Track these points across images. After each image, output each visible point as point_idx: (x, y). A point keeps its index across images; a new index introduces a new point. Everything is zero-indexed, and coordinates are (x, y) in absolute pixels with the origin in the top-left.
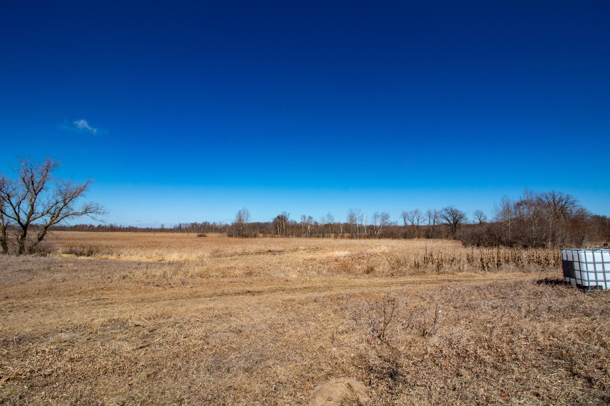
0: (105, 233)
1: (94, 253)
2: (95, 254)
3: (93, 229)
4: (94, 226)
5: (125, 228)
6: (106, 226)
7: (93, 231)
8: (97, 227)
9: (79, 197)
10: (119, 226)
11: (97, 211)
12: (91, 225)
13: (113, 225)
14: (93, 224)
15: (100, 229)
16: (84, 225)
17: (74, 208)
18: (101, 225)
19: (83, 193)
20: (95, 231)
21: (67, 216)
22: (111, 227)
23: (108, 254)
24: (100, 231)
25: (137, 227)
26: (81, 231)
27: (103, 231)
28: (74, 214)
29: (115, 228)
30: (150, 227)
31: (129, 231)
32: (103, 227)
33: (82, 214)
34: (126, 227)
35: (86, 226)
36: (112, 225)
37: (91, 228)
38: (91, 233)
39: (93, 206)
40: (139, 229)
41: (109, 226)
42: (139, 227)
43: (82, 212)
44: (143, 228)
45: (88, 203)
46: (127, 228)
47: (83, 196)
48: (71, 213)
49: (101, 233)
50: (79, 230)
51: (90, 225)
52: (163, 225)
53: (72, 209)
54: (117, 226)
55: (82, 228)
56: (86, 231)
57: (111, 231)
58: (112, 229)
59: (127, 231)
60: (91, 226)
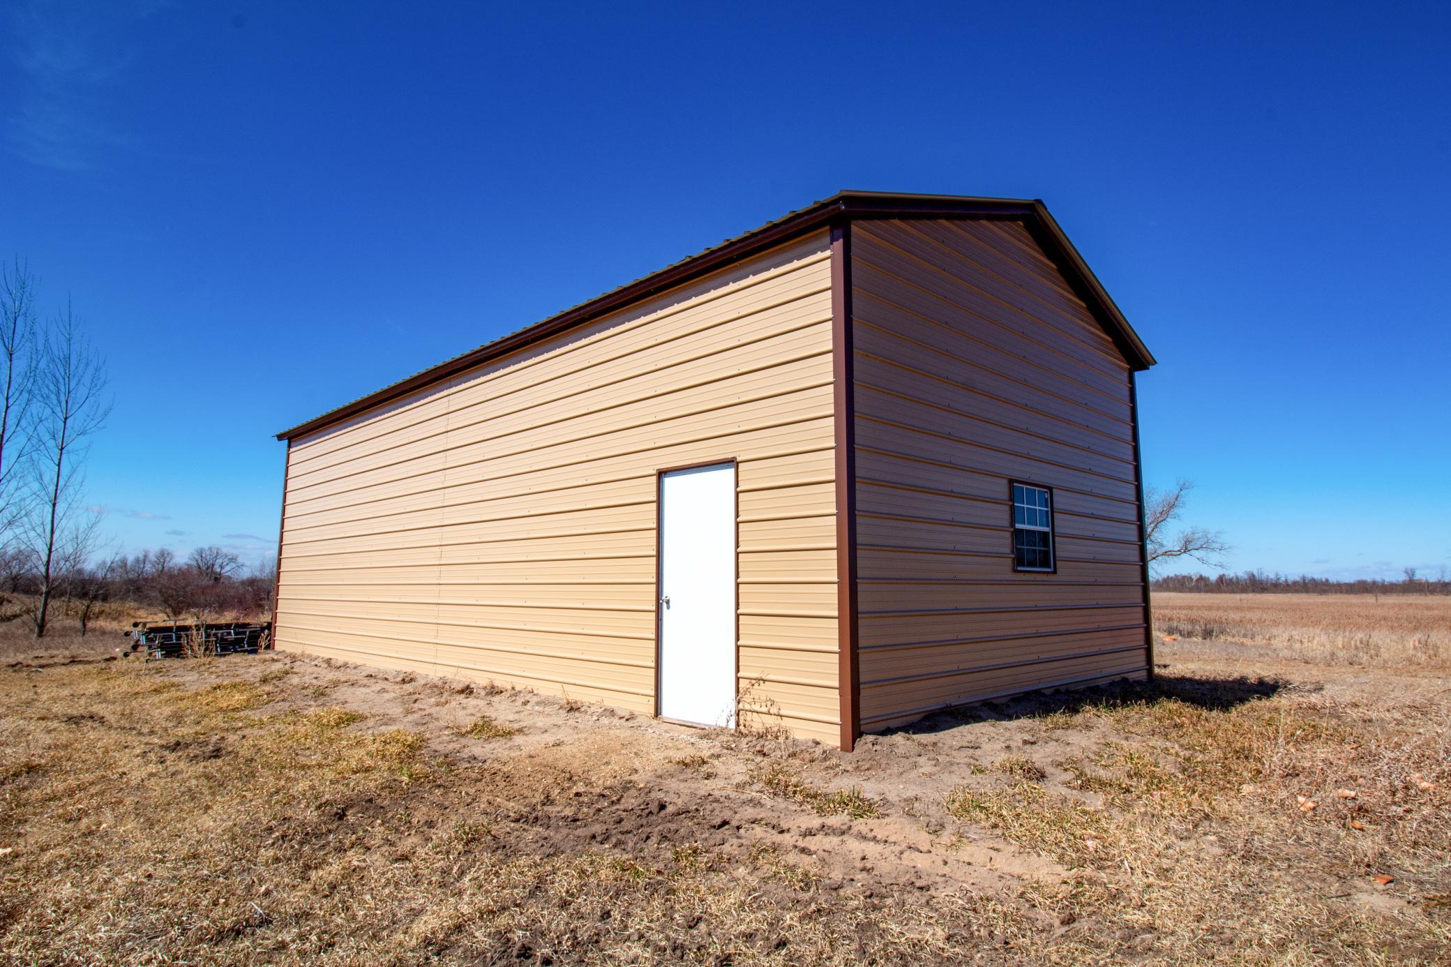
0: (1238, 596)
1: (1214, 634)
2: (1217, 636)
3: (1206, 585)
4: (1208, 579)
5: (1290, 582)
6: (1237, 577)
7: (1207, 592)
8: (1217, 581)
9: (1168, 519)
10: (1272, 576)
11: (1206, 546)
12: (1201, 576)
13: (1255, 573)
14: (1205, 574)
15: (1224, 585)
16: (1184, 577)
17: (1165, 543)
18: (1224, 575)
19: (1176, 511)
20: (1211, 591)
21: (1154, 558)
22: (1250, 579)
23: (1245, 636)
24: (1225, 592)
25: (1327, 580)
26: (1180, 592)
27: (1233, 592)
28: (1165, 553)
29: (1261, 582)
30: (1369, 579)
31: (1302, 592)
32: (1231, 580)
33: (1180, 553)
34: (1291, 579)
35: (1190, 579)
36: (1254, 576)
37: (1202, 585)
38: (1203, 595)
39: (1197, 536)
40: (1333, 585)
41: (1246, 577)
42: (1333, 579)
43: (1178, 548)
44: (1347, 581)
45: (1188, 530)
46: (1295, 583)
47: (1176, 517)
48: (1160, 552)
49: (1227, 596)
50: (1175, 590)
51: (1198, 576)
52: (1410, 573)
53: (1161, 545)
54: (1268, 576)
55: (1182, 585)
56: (1191, 590)
57: (1253, 591)
58: (1255, 585)
59: (1297, 591)
60: (1201, 578)
